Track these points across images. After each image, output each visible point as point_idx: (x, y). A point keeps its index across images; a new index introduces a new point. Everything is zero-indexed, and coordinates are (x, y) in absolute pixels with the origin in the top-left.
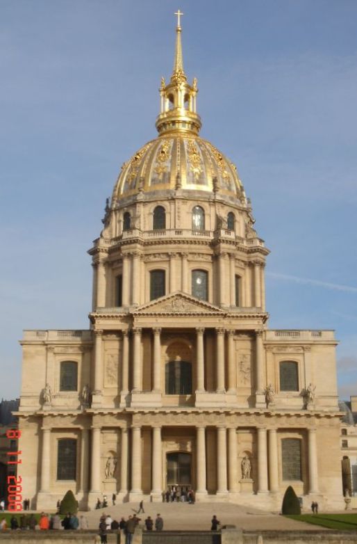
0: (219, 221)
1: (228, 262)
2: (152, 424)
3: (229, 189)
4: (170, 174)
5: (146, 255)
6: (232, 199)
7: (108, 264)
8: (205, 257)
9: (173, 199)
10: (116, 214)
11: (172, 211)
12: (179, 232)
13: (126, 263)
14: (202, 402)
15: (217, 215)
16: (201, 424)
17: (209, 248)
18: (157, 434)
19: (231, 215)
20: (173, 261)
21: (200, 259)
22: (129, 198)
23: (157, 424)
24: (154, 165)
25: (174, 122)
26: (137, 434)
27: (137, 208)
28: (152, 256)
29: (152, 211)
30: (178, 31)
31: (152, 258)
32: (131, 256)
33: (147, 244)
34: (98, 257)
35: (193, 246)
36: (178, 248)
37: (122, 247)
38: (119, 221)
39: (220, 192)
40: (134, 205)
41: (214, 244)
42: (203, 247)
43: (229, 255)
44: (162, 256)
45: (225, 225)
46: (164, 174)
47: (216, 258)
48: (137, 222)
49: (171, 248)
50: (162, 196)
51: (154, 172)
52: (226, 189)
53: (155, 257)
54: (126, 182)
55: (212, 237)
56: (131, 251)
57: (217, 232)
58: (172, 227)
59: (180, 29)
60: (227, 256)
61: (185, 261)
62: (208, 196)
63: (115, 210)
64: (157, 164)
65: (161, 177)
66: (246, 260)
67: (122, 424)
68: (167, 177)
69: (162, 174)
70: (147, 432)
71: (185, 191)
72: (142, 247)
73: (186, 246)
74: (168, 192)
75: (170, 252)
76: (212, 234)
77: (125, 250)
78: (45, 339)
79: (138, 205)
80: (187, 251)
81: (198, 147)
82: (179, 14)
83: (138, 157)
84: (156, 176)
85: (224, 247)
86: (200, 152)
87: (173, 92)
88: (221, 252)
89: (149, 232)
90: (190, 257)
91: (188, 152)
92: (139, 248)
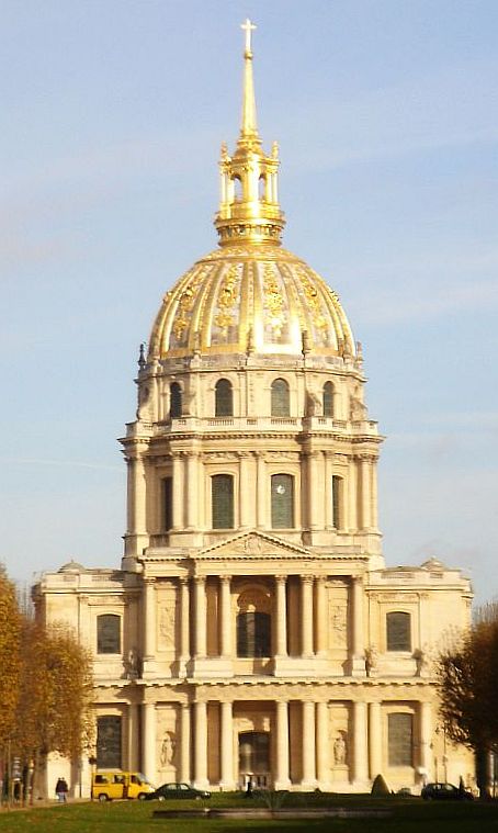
0: (309, 402)
1: (323, 463)
2: (220, 698)
3: (327, 344)
4: (237, 328)
5: (206, 453)
6: (330, 360)
7: (150, 460)
8: (289, 455)
9: (243, 370)
10: (158, 382)
11: (243, 388)
12: (251, 421)
13: (178, 465)
14: (284, 670)
15: (307, 392)
16: (282, 698)
17: (295, 443)
18: (227, 711)
19: (329, 386)
20: (244, 463)
21: (283, 459)
22: (178, 361)
23: (227, 699)
24: (213, 312)
25: (242, 227)
26: (202, 711)
27: (191, 380)
28: (215, 455)
29: (213, 386)
30: (246, 57)
31: (214, 458)
32: (184, 457)
33: (206, 438)
34: (135, 450)
35: (272, 441)
36: (251, 445)
37: (171, 443)
38: (164, 395)
39: (312, 353)
40: (186, 374)
41: (302, 438)
42: (288, 441)
43: (324, 452)
44: (228, 455)
45: (319, 410)
46: (230, 327)
47: (305, 457)
48: (192, 404)
49: (241, 445)
50: (227, 363)
51: (214, 324)
52: (322, 345)
53: (219, 456)
54: (172, 333)
55: (299, 428)
56: (185, 450)
57: (306, 421)
58: (243, 414)
59: (250, 55)
60: (321, 455)
61: (261, 463)
62: (293, 362)
63: (157, 376)
64: (220, 310)
65: (225, 333)
66: (350, 452)
67: (182, 698)
68: (234, 333)
69: (226, 327)
70: (215, 708)
71: (260, 357)
72: (200, 442)
73: (262, 441)
74: (236, 357)
75: (239, 450)
76: (299, 422)
77: (176, 447)
78: (75, 585)
79: (192, 375)
80: (264, 449)
81: (279, 278)
82: (248, 26)
83: (189, 293)
84: (217, 330)
85: (316, 444)
86: (283, 288)
87: (240, 171)
88: (312, 451)
89: (209, 419)
90: (268, 457)
91: (265, 290)
92: (196, 446)
